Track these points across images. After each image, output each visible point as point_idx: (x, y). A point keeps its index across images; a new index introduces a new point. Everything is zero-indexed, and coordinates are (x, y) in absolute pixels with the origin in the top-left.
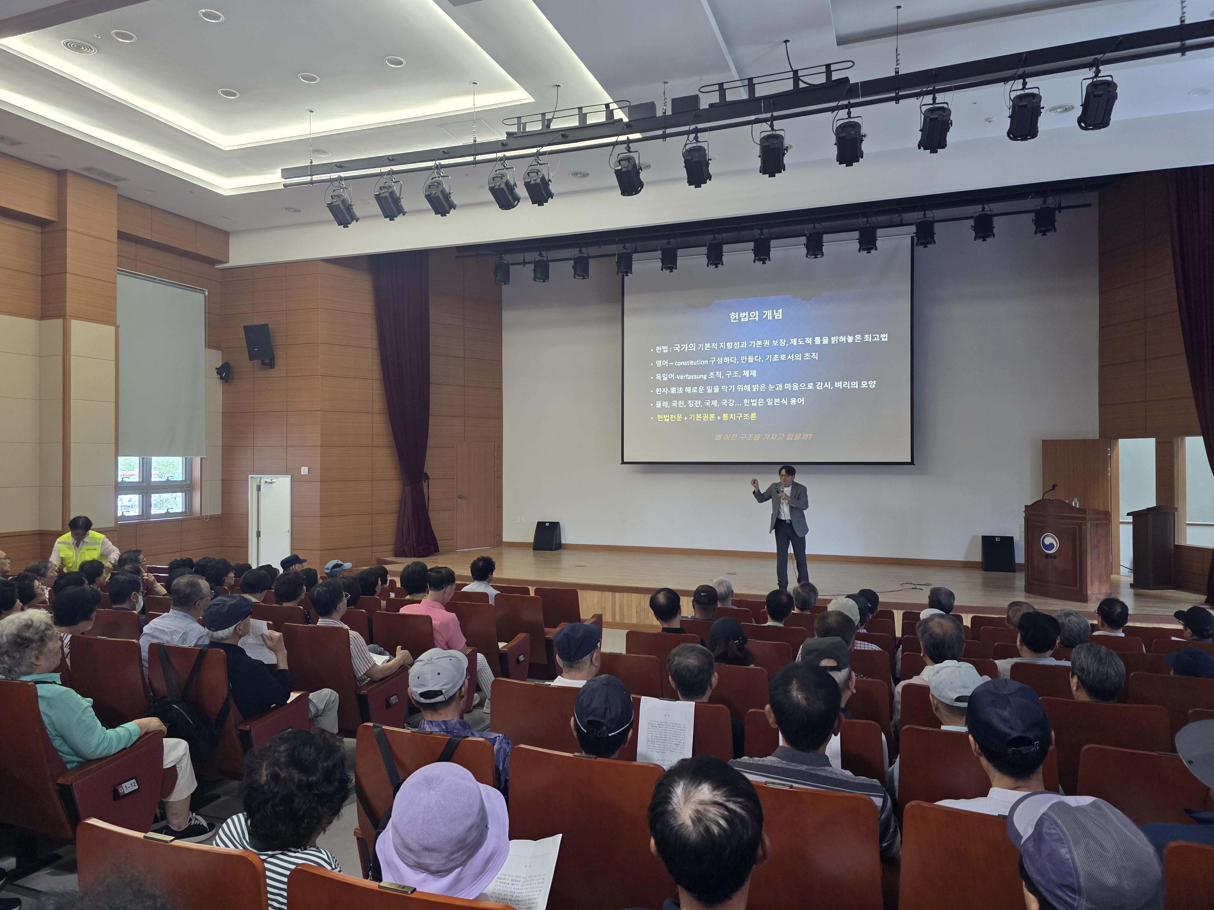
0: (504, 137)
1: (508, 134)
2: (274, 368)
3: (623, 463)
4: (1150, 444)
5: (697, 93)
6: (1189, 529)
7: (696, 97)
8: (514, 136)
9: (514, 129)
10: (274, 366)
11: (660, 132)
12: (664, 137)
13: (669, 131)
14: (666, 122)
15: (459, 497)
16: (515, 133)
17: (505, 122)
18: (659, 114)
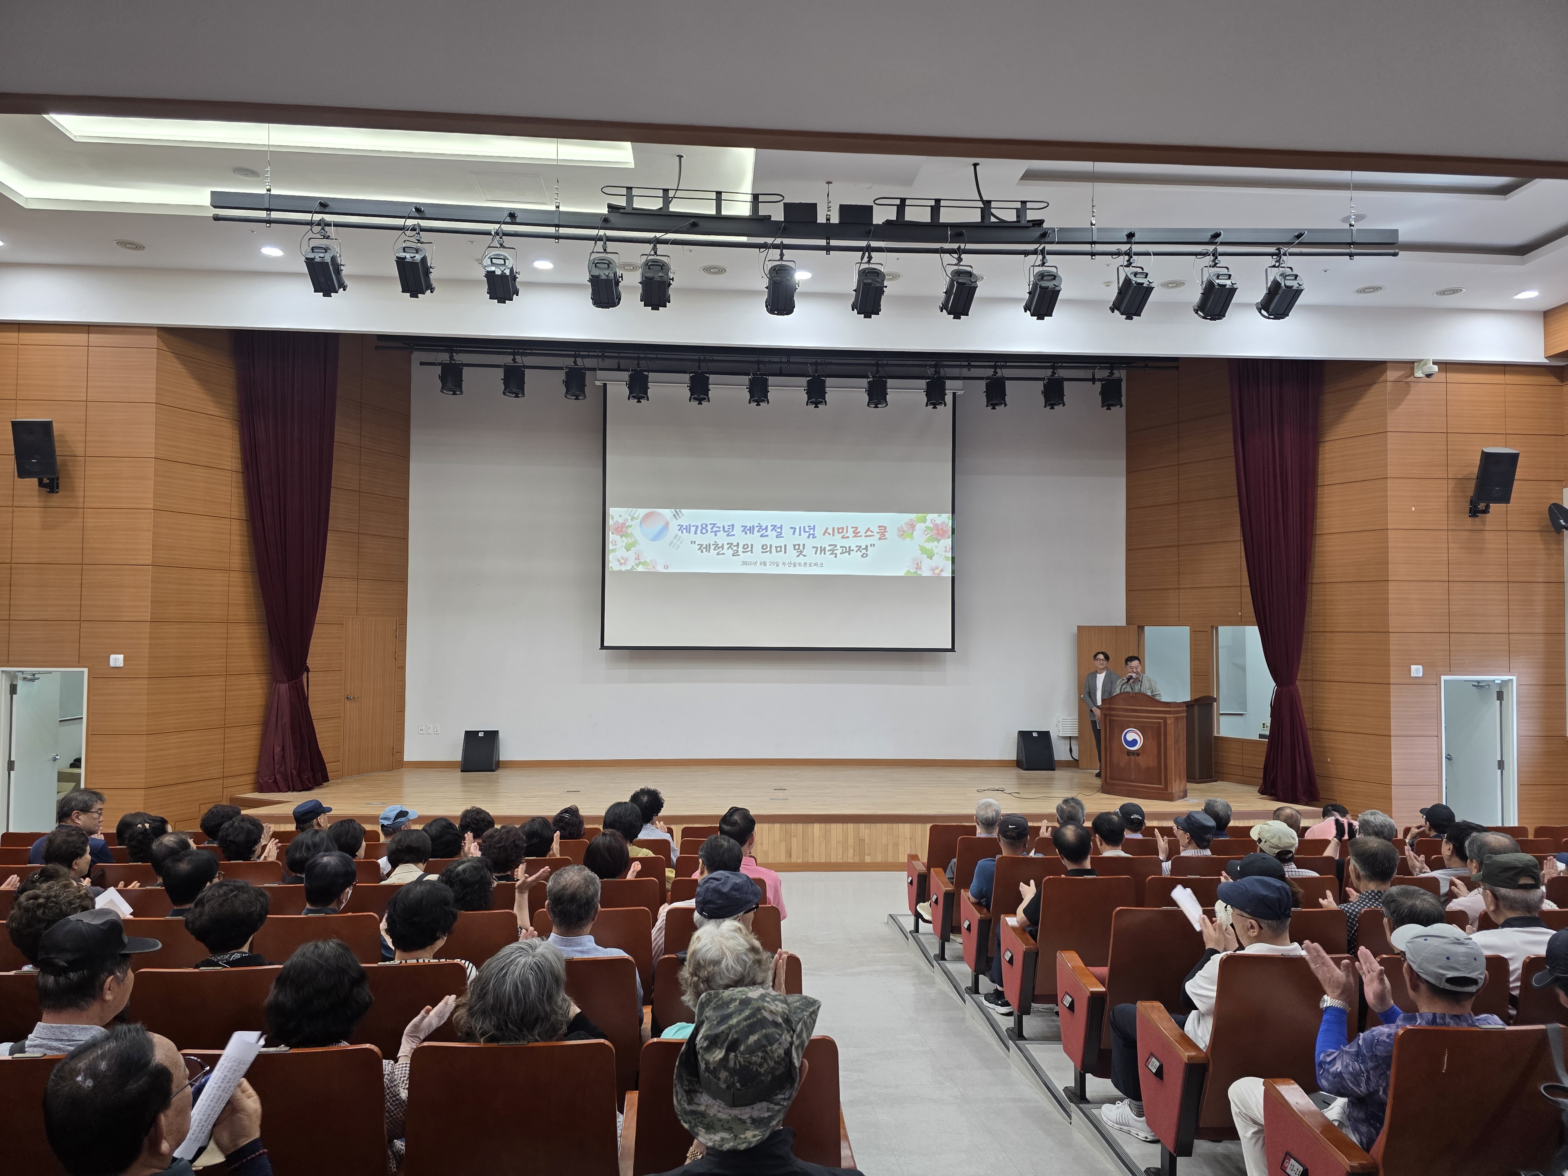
0: (605, 211)
1: (610, 206)
2: (57, 492)
3: (603, 647)
4: (1184, 632)
5: (871, 204)
6: (1222, 719)
7: (870, 208)
8: (621, 211)
9: (622, 202)
10: (58, 488)
11: (823, 242)
12: (828, 249)
13: (833, 243)
14: (828, 231)
15: (347, 698)
16: (623, 208)
17: (604, 190)
18: (821, 219)
